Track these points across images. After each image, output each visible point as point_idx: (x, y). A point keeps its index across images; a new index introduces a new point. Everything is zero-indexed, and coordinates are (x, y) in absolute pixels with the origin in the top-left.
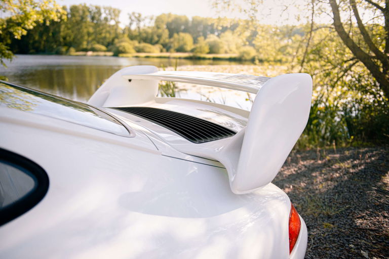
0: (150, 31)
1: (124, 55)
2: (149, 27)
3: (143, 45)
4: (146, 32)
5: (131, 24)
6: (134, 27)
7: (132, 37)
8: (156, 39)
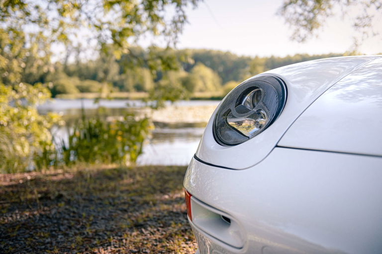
0: (92, 66)
1: (64, 96)
2: (91, 61)
3: (87, 83)
4: (87, 68)
5: (67, 56)
6: (72, 60)
7: (69, 74)
8: (101, 75)
